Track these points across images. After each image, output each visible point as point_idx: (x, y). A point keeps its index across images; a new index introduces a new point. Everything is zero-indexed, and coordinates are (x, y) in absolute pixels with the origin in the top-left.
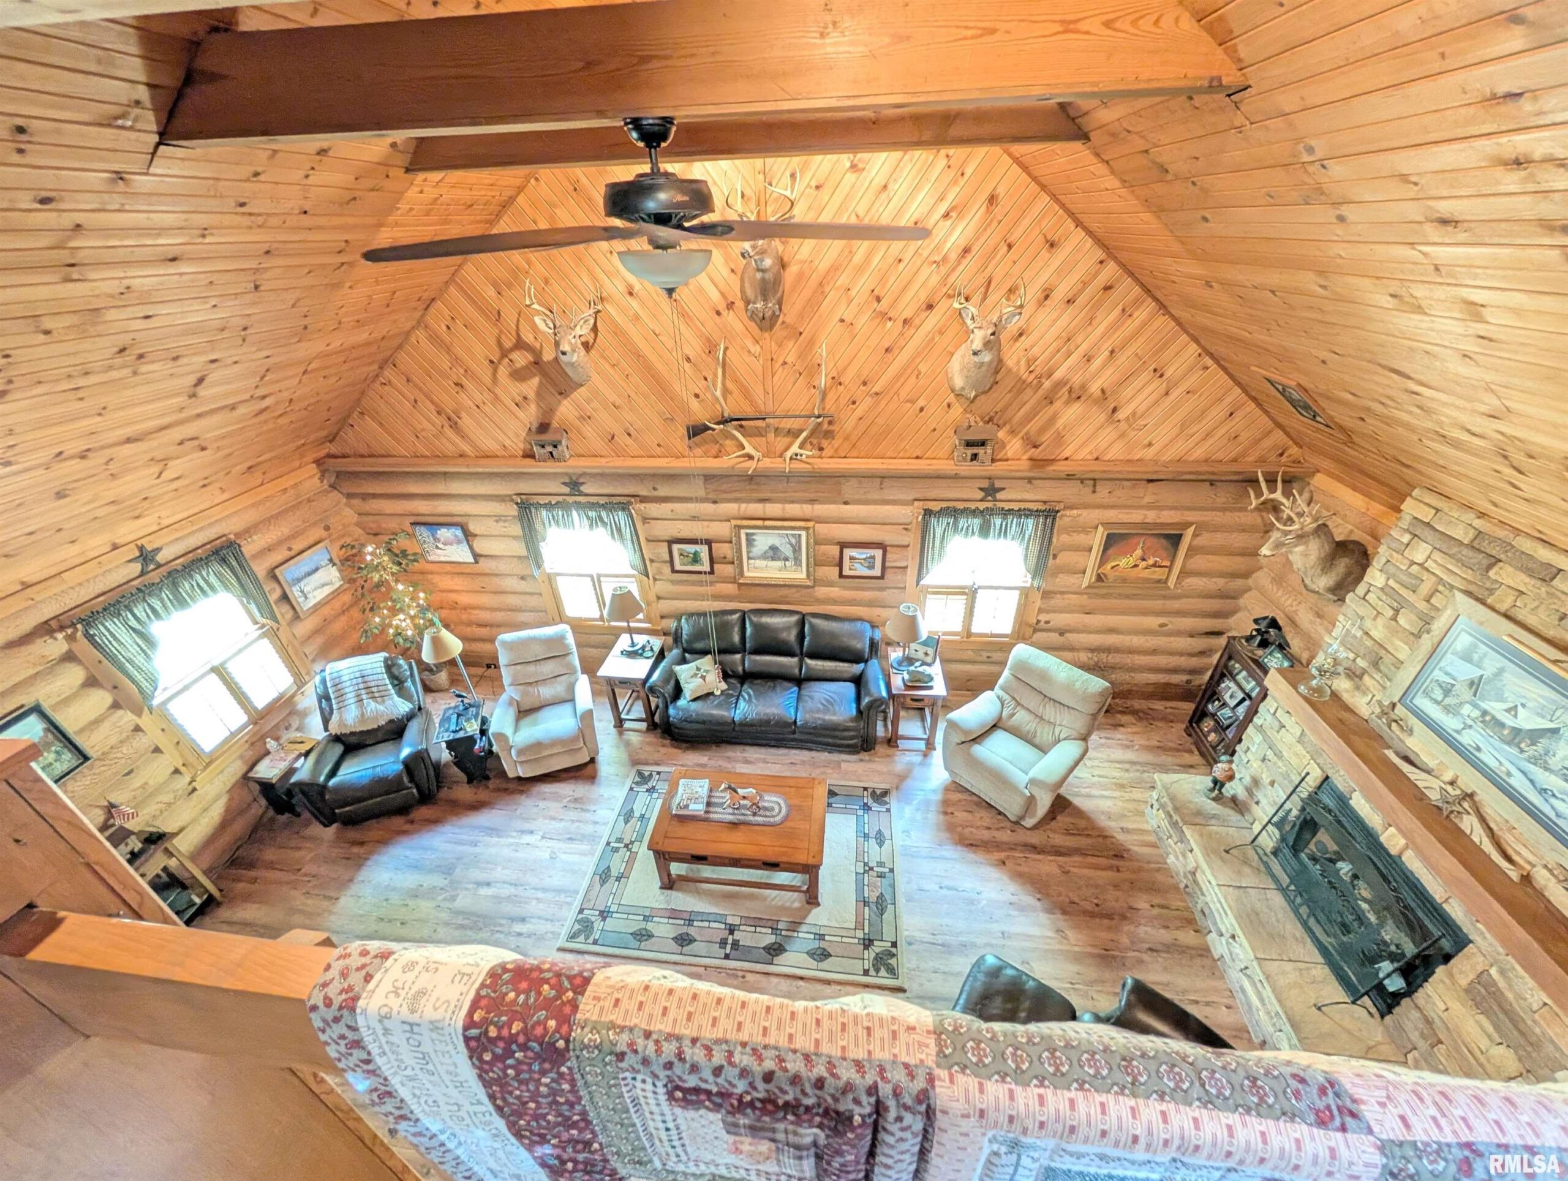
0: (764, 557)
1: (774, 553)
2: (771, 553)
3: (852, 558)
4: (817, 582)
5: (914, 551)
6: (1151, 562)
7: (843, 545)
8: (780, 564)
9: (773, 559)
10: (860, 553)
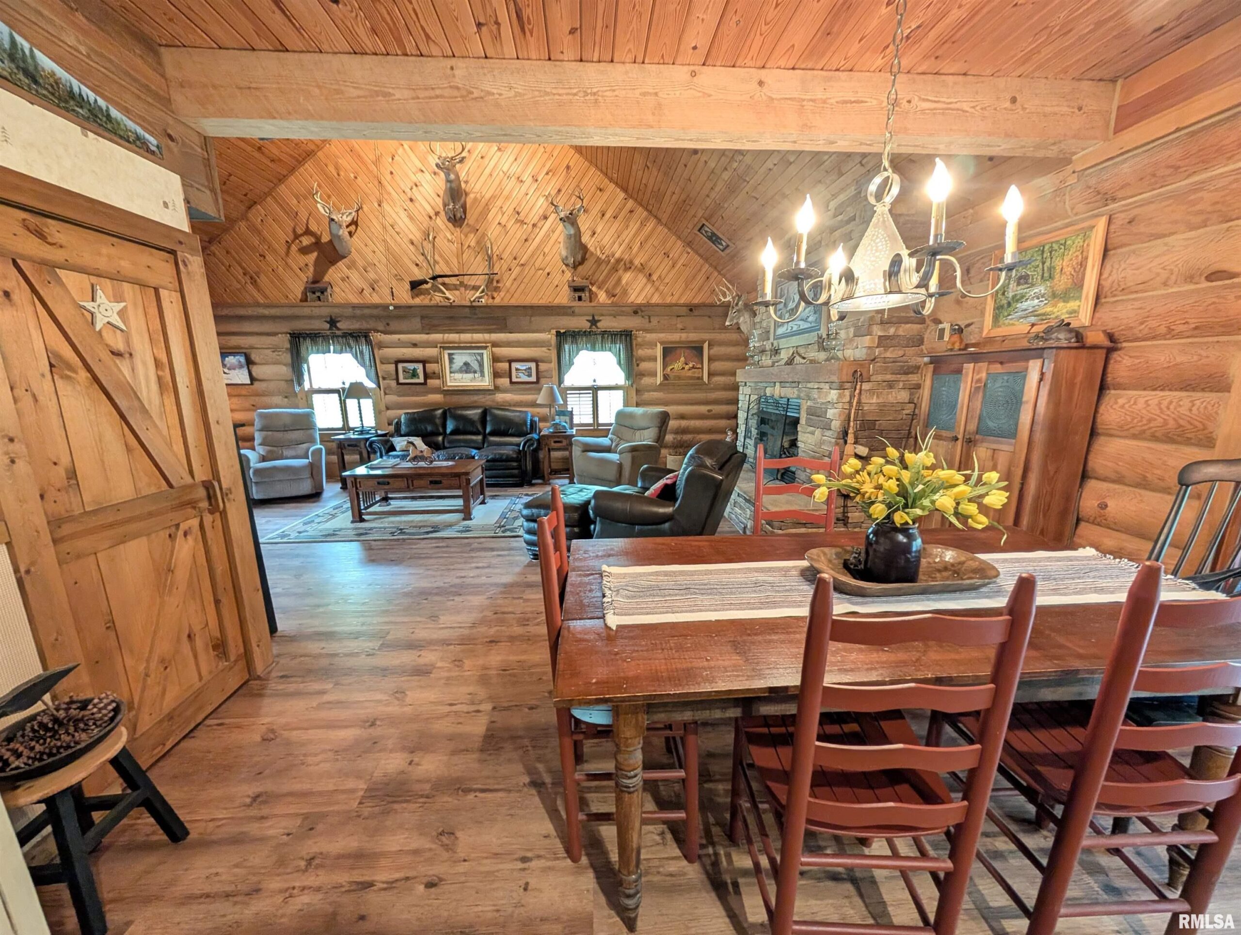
0: (461, 371)
1: (467, 368)
2: (465, 368)
3: (517, 369)
4: (497, 389)
5: (554, 365)
6: (691, 365)
7: (510, 361)
8: (471, 375)
9: (467, 372)
10: (521, 366)
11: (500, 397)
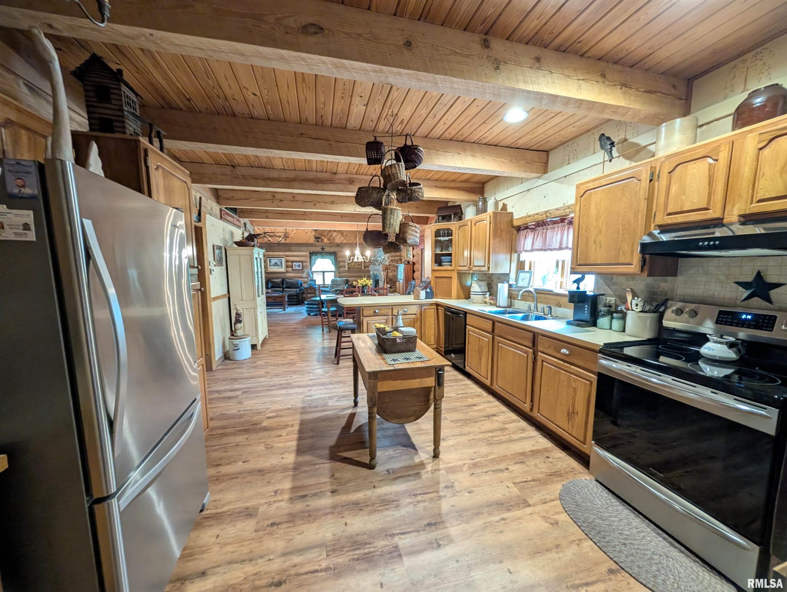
2: (275, 264)
3: (295, 265)
4: (287, 272)
5: (308, 263)
7: (292, 262)
8: (277, 267)
10: (297, 264)
11: (288, 275)
